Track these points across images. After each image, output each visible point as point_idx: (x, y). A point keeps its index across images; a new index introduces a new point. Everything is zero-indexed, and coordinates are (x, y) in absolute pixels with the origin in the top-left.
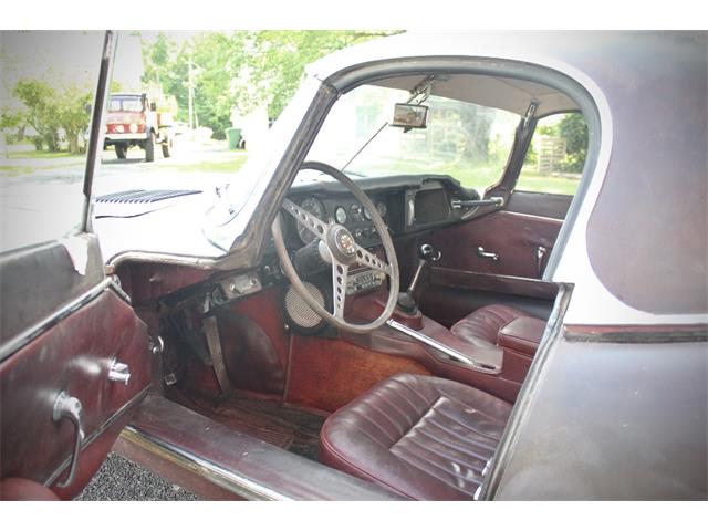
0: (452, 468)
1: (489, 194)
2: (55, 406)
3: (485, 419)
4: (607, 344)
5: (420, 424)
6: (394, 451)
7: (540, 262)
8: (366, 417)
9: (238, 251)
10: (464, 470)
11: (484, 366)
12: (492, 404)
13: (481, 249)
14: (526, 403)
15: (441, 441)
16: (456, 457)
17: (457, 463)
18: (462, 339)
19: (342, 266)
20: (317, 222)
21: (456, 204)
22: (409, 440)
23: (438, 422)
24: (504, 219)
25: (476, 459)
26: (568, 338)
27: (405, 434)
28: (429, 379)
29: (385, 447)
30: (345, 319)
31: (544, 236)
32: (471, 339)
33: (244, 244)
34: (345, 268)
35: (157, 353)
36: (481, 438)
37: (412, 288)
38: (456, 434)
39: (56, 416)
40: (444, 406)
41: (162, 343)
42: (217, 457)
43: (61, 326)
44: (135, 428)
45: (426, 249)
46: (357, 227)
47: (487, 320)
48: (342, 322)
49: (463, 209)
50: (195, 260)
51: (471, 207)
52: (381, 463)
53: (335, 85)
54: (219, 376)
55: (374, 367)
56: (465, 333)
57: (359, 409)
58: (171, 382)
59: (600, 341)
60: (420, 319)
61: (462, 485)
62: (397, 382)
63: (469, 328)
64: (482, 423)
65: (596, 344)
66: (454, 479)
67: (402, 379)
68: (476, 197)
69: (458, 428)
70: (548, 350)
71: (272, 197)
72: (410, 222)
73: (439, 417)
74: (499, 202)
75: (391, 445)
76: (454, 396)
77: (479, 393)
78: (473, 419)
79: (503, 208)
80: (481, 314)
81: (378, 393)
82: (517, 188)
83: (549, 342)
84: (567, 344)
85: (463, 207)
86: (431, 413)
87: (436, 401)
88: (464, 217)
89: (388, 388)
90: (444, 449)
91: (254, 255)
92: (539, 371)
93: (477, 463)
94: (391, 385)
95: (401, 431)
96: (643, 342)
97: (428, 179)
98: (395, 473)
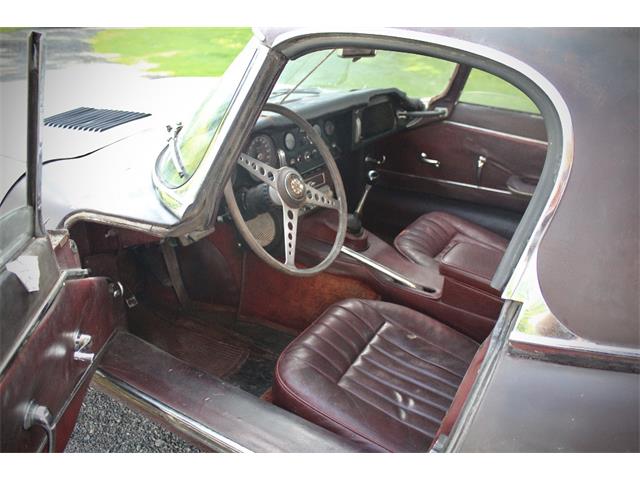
0: (395, 398)
1: (434, 104)
2: (26, 417)
3: (425, 344)
4: (550, 364)
5: (367, 351)
6: (342, 384)
7: (479, 171)
8: (316, 350)
9: (191, 218)
10: (406, 399)
11: (425, 289)
12: (432, 329)
13: (423, 155)
14: (469, 415)
15: (385, 368)
16: (399, 385)
17: (400, 393)
18: (404, 256)
19: (292, 210)
20: (267, 168)
21: (402, 115)
22: (356, 370)
23: (383, 348)
24: (448, 129)
25: (417, 387)
26: (513, 355)
27: (352, 363)
28: (374, 303)
29: (334, 381)
30: (297, 267)
31: (485, 147)
32: (413, 254)
33: (196, 211)
34: (295, 213)
35: (118, 296)
36: (421, 364)
37: (358, 211)
38: (398, 360)
39: (27, 426)
40: (388, 331)
41: (121, 287)
42: (181, 404)
43: (21, 356)
44: (102, 371)
45: (373, 175)
46: (305, 150)
47: (428, 230)
48: (293, 269)
49: (409, 119)
50: (148, 227)
51: (415, 117)
52: (332, 400)
53: (283, 52)
54: (178, 292)
55: (323, 286)
56: (407, 247)
57: (309, 341)
58: (133, 305)
59: (542, 360)
60: (366, 240)
61: (404, 415)
62: (344, 308)
63: (410, 240)
64: (423, 348)
65: (539, 363)
66: (396, 409)
67: (349, 305)
68: (420, 107)
69: (402, 354)
70: (493, 363)
71: (223, 166)
72: (357, 140)
73: (383, 342)
74: (444, 113)
75: (339, 377)
76: (398, 322)
77: (420, 317)
78: (414, 344)
79: (447, 119)
80: (423, 223)
81: (327, 323)
82: (461, 99)
83: (494, 355)
84: (510, 359)
85: (408, 117)
86: (375, 339)
87: (380, 327)
88: (408, 126)
89: (336, 317)
90: (387, 377)
91: (207, 221)
92: (483, 385)
93: (418, 391)
94: (339, 312)
95: (349, 360)
96: (583, 367)
97: (375, 95)
98: (343, 411)
